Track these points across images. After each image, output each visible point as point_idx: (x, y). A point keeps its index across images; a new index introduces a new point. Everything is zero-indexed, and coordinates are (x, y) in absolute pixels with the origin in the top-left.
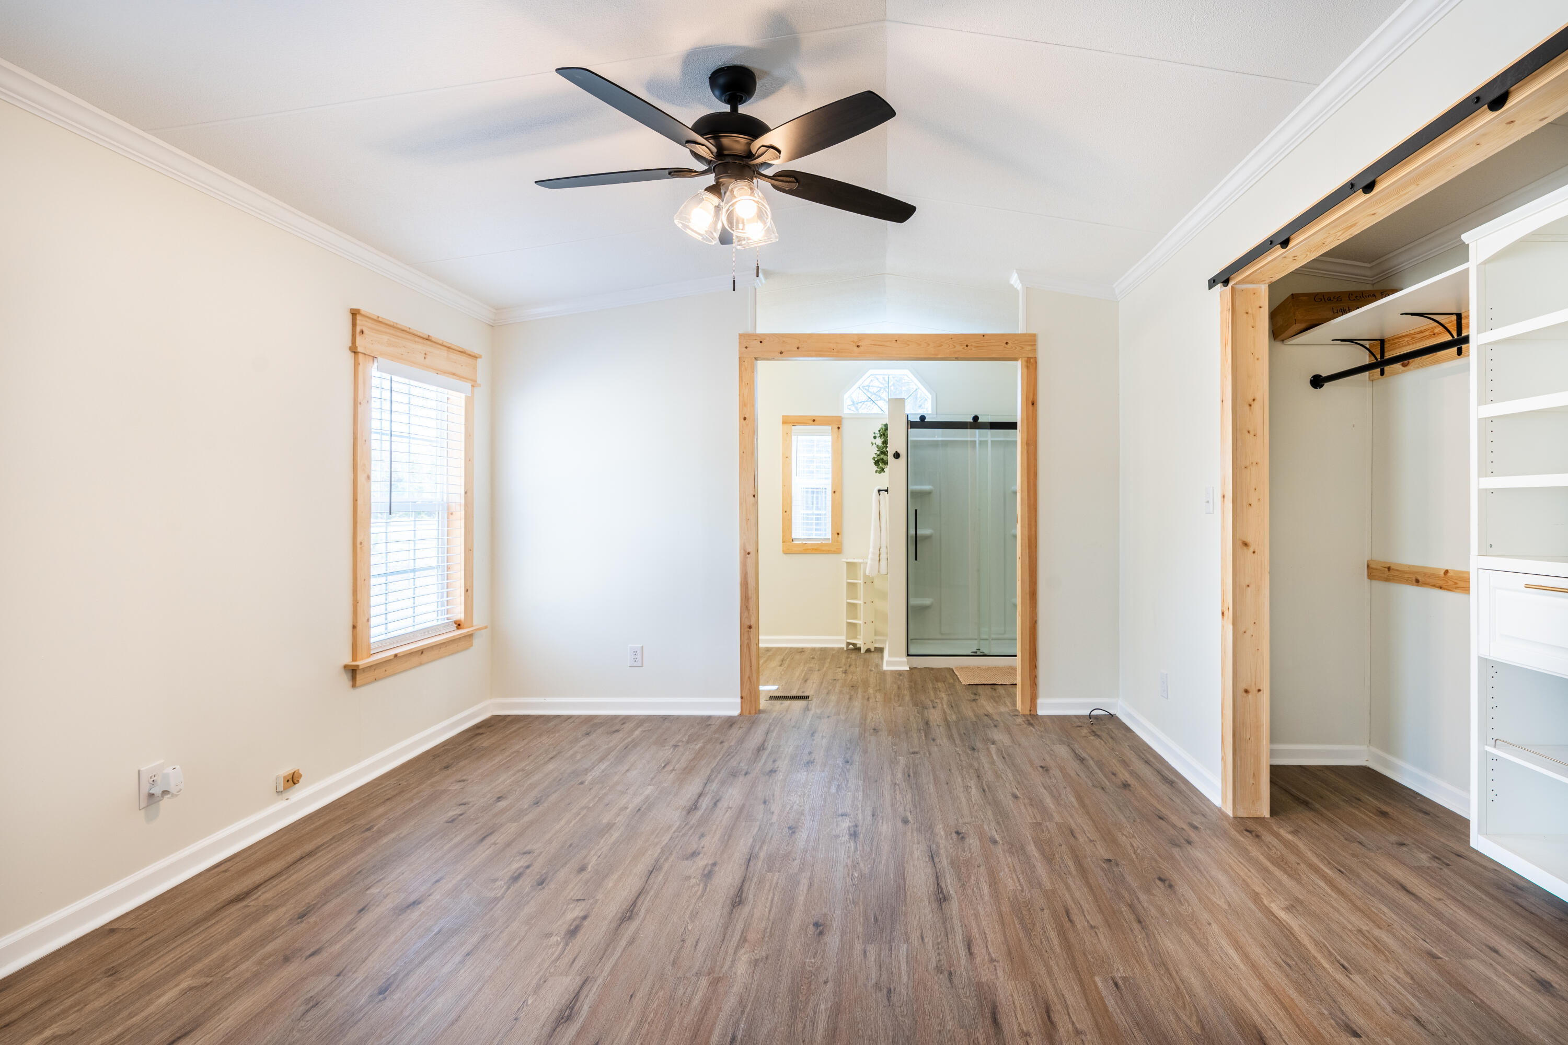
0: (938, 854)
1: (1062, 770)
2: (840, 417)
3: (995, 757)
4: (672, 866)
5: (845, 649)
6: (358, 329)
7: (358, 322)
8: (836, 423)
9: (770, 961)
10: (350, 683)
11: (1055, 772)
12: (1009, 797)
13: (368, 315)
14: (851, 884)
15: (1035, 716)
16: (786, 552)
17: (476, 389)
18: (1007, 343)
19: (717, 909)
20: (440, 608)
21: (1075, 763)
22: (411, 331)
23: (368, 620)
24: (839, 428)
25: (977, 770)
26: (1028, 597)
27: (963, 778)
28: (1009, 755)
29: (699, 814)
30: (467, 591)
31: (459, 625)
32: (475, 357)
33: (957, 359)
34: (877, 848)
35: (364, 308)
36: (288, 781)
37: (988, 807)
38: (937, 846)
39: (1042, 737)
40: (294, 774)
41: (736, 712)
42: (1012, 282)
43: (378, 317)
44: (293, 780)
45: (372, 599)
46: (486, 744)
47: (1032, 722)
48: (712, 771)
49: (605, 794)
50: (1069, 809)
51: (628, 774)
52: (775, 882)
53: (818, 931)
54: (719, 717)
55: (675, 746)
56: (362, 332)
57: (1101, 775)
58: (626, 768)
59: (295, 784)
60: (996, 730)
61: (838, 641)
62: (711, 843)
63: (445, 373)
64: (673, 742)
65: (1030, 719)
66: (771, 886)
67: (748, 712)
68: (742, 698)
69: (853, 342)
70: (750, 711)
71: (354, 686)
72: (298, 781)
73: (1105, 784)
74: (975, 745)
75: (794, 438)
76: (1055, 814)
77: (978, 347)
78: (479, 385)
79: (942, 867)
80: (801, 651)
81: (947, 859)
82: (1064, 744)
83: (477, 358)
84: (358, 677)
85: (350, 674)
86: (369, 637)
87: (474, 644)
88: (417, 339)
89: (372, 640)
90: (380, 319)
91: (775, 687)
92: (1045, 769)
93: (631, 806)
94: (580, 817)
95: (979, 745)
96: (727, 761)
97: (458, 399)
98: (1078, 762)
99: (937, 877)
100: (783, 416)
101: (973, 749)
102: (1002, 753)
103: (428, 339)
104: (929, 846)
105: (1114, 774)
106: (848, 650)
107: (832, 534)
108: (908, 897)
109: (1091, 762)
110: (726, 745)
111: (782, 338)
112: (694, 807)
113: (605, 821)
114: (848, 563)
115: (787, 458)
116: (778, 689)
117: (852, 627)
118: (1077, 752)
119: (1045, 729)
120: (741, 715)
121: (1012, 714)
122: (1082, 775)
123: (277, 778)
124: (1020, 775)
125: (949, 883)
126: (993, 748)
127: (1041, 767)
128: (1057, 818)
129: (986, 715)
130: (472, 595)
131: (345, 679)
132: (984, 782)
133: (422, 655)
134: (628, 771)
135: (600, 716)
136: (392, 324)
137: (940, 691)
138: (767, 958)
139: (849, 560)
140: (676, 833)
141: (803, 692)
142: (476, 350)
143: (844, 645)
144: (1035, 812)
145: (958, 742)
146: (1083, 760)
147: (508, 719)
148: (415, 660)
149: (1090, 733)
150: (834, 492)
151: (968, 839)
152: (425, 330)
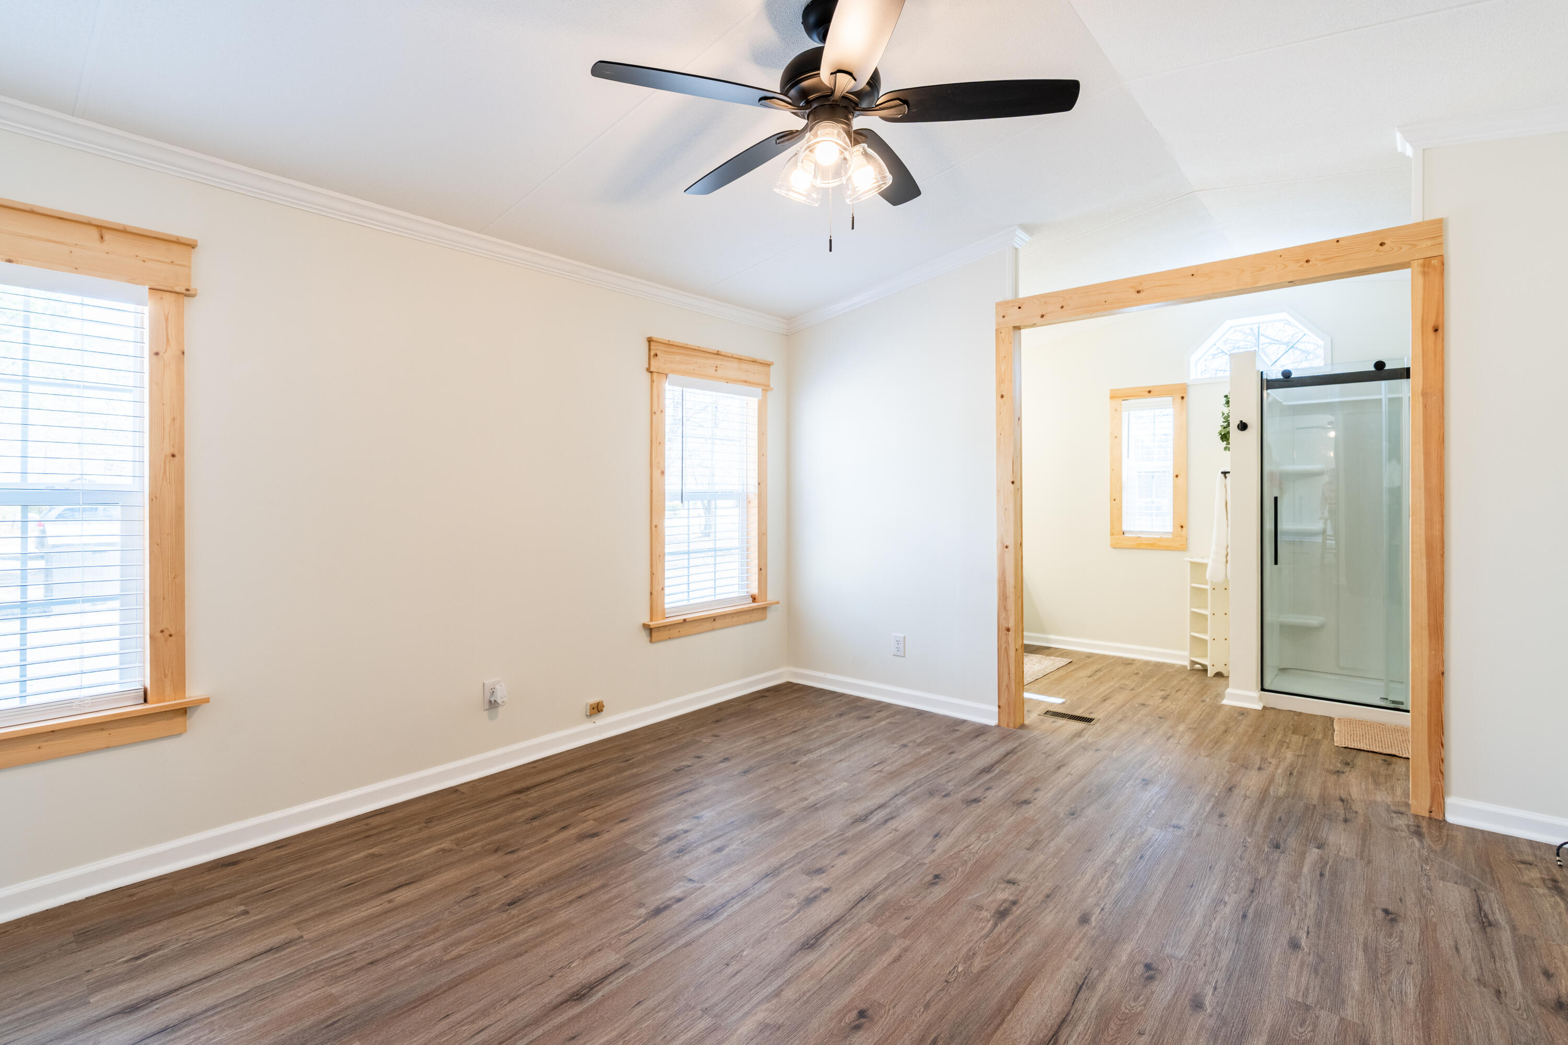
0: (1093, 987)
1: (1428, 928)
2: (1185, 384)
3: (1305, 870)
4: (790, 875)
5: (1189, 668)
6: (652, 353)
7: (652, 347)
8: (1181, 394)
9: (778, 1034)
10: (648, 639)
11: (1410, 931)
12: (1284, 941)
13: (660, 341)
14: (943, 979)
15: (1438, 823)
16: (1115, 547)
17: (769, 393)
18: (1382, 244)
19: (786, 943)
20: (740, 583)
21: (1464, 925)
22: (701, 349)
23: (663, 589)
24: (1183, 398)
25: (1257, 881)
26: (1425, 633)
27: (1224, 886)
28: (1334, 874)
29: (863, 826)
30: (761, 569)
31: (754, 599)
32: (768, 365)
33: (1292, 283)
34: (1017, 942)
35: (655, 335)
36: (593, 708)
37: (1231, 945)
38: (1102, 974)
39: (1426, 860)
40: (598, 703)
41: (993, 722)
42: (1399, 150)
43: (669, 341)
44: (597, 709)
45: (666, 572)
46: (759, 707)
47: (1425, 830)
48: (914, 783)
49: (803, 780)
50: (1389, 1003)
51: (839, 764)
52: (865, 937)
53: (857, 1022)
54: (974, 724)
55: (905, 746)
56: (656, 355)
57: (1512, 965)
58: (842, 757)
59: (599, 712)
60: (1341, 826)
61: (1181, 658)
62: (844, 864)
63: (735, 381)
64: (904, 742)
65: (1424, 824)
66: (857, 940)
67: (1006, 724)
68: (999, 707)
69: (1132, 287)
70: (1008, 724)
71: (651, 641)
72: (602, 710)
73: (1512, 985)
74: (1285, 841)
75: (1125, 414)
76: (1351, 1003)
77: (1326, 259)
78: (772, 389)
79: (1084, 1009)
80: (1128, 663)
81: (1100, 1000)
82: (1466, 884)
83: (770, 365)
84: (654, 634)
85: (648, 632)
86: (664, 604)
87: (768, 617)
88: (708, 355)
89: (666, 606)
90: (671, 343)
91: (1059, 700)
92: (1390, 917)
93: (810, 800)
94: (765, 795)
95: (1292, 843)
96: (939, 776)
97: (753, 403)
98: (1475, 925)
99: (1063, 1021)
100: (1111, 390)
101: (1277, 846)
102: (1324, 867)
103: (718, 354)
104: (1089, 970)
105: (1548, 975)
106: (1192, 670)
107: (1174, 526)
108: (999, 1033)
109: (1506, 936)
110: (954, 756)
111: (1044, 299)
112: (864, 818)
113: (778, 807)
114: (1193, 564)
115: (1116, 437)
116: (1064, 703)
117: (1198, 643)
118: (1486, 907)
119: (1444, 849)
120: (998, 726)
121: (1393, 808)
122: (1467, 953)
123: (587, 704)
124: (1331, 911)
125: (1075, 1038)
126: (1314, 854)
127: (1386, 912)
128: (1351, 1012)
129: (1342, 800)
130: (766, 575)
131: (644, 635)
132: (1255, 903)
133: (715, 622)
134: (841, 761)
135: (867, 699)
136: (682, 345)
137: (1288, 747)
138: (779, 1028)
139: (1194, 560)
140: (823, 842)
141: (1091, 713)
142: (769, 359)
143: (1187, 663)
144: (1312, 984)
145: (1259, 828)
146: (1490, 924)
147: (795, 688)
148: (708, 625)
149: (1543, 880)
150: (1177, 476)
151: (1156, 983)
152: (714, 347)
